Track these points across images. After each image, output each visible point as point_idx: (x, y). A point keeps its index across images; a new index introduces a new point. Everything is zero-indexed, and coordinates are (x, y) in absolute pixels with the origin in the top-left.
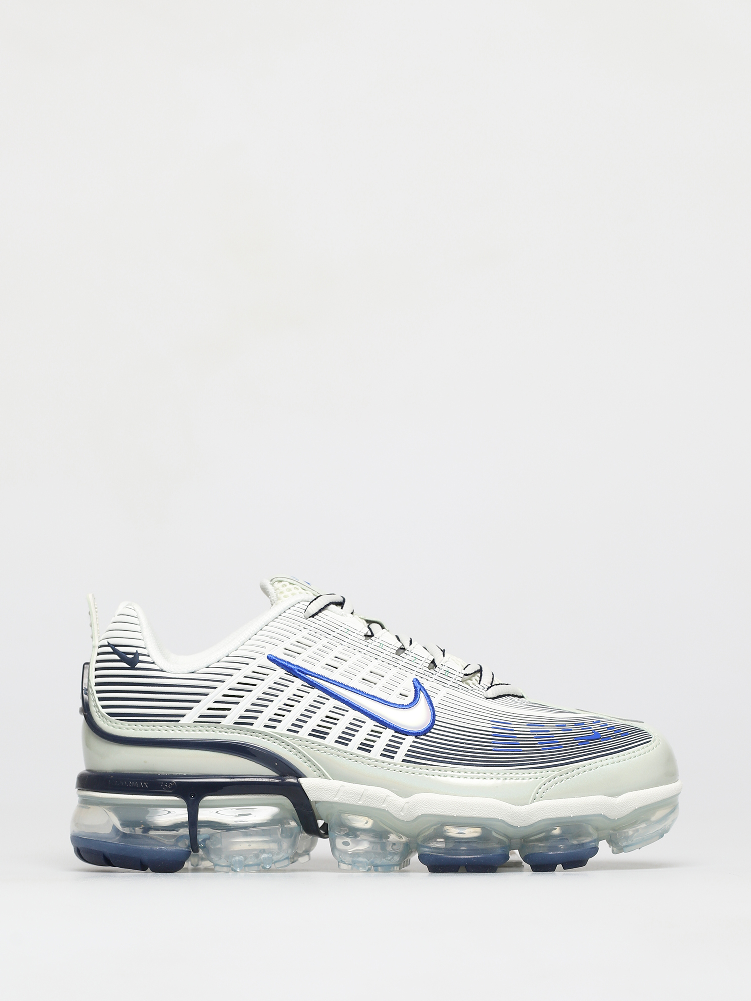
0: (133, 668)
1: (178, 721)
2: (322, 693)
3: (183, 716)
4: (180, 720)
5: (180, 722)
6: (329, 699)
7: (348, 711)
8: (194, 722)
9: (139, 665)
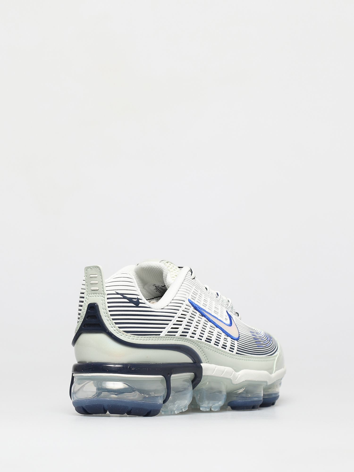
0: (137, 306)
1: (159, 335)
2: (206, 319)
3: (161, 332)
4: (160, 334)
5: (160, 335)
6: (208, 322)
7: (215, 328)
8: (166, 335)
9: (140, 305)
